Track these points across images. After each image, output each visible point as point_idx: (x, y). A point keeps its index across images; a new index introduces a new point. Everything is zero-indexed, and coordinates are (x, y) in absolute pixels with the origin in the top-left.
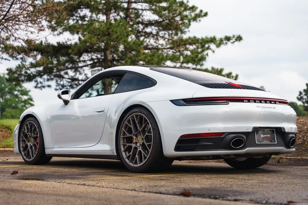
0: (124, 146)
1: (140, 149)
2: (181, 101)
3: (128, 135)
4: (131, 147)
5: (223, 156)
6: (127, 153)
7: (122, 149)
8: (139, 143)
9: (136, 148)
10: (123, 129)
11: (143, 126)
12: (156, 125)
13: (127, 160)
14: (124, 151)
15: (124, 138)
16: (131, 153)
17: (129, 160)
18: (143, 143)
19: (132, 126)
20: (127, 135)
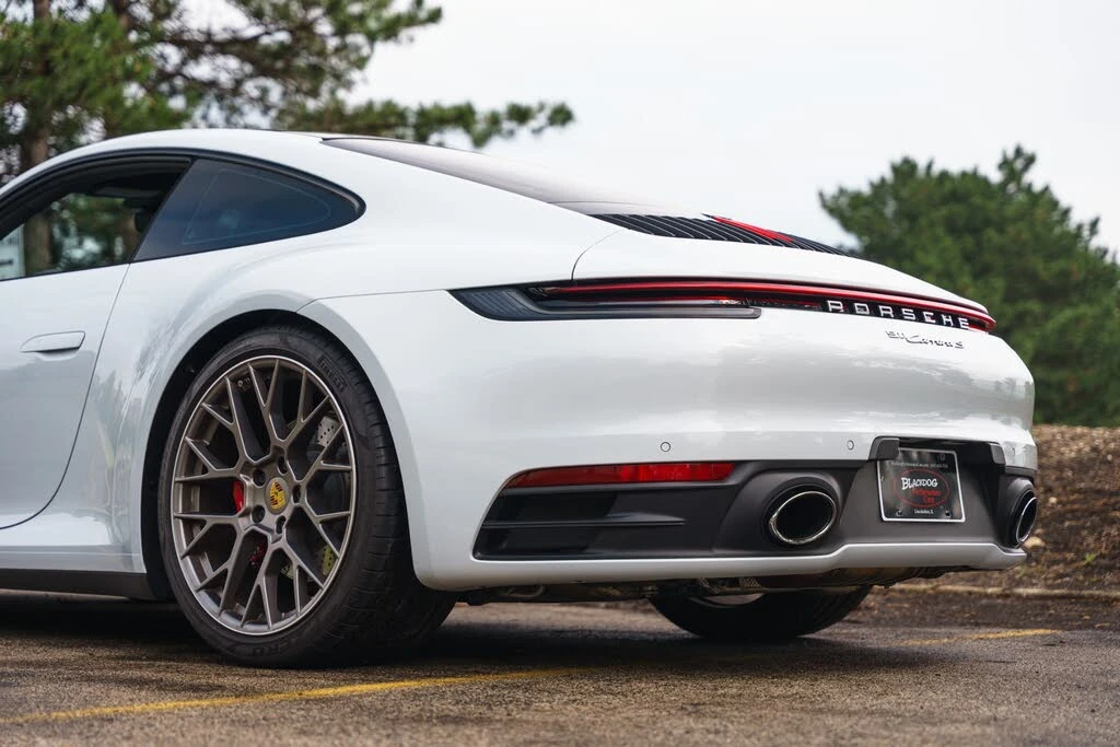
0: (190, 524)
1: (280, 542)
2: (513, 294)
3: (215, 471)
4: (230, 531)
5: (707, 586)
6: (206, 564)
7: (181, 543)
8: (274, 512)
9: (257, 540)
10: (189, 440)
11: (302, 422)
12: (373, 419)
13: (205, 601)
14: (188, 554)
15: (188, 485)
16: (229, 565)
17: (217, 600)
18: (299, 513)
19: (236, 426)
20: (205, 470)
